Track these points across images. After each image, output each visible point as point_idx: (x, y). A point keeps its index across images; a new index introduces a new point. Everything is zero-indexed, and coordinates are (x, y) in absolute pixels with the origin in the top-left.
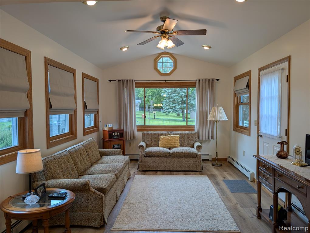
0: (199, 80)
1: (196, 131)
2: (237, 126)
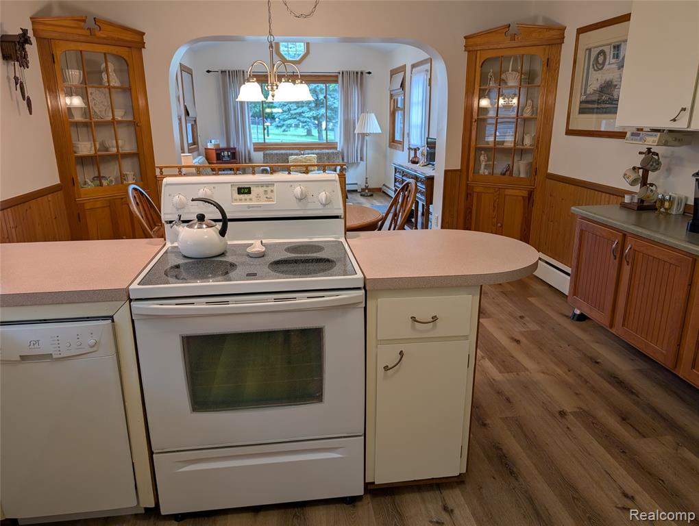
0: (343, 73)
1: (339, 149)
2: (393, 140)
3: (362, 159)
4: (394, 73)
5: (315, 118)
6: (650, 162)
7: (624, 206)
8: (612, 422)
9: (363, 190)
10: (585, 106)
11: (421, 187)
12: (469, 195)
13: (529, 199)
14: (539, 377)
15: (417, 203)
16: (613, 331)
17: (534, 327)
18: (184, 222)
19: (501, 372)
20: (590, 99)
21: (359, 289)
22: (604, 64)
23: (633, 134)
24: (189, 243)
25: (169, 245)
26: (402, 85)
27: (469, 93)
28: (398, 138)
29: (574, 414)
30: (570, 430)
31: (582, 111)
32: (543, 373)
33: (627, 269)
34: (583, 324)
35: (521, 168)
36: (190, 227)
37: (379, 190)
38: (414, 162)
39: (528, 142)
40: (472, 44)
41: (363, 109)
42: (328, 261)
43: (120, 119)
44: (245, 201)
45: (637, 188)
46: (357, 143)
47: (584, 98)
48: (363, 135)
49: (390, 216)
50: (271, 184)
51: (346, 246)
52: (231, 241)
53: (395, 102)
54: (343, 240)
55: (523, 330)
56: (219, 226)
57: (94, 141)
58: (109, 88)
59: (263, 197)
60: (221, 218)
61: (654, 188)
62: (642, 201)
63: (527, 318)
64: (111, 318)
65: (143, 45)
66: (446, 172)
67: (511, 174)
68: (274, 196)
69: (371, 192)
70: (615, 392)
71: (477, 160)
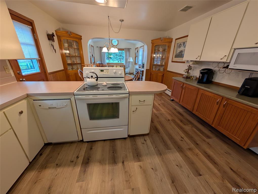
0: (125, 48)
1: (124, 65)
2: (135, 63)
3: (129, 67)
4: (136, 49)
5: (120, 59)
6: (190, 68)
7: (183, 77)
8: (179, 122)
9: (129, 73)
10: (176, 56)
11: (141, 73)
12: (151, 75)
13: (163, 75)
14: (164, 112)
15: (140, 76)
16: (179, 103)
17: (163, 102)
18: (88, 78)
19: (156, 111)
20: (177, 54)
21: (128, 94)
22: (181, 47)
23: (187, 62)
24: (89, 82)
25: (85, 83)
26: (138, 51)
27: (152, 53)
28: (136, 63)
29: (171, 120)
30: (171, 124)
31: (175, 57)
32: (165, 111)
33: (184, 91)
34: (173, 101)
35: (162, 69)
36: (89, 79)
37: (132, 73)
38: (140, 68)
39: (163, 64)
40: (153, 42)
41: (129, 56)
42: (121, 87)
43: (77, 55)
44: (102, 73)
45: (186, 74)
46: (128, 64)
47: (176, 54)
48: (129, 62)
49: (134, 79)
50: (108, 69)
51: (125, 84)
52: (99, 82)
53: (136, 55)
54: (124, 83)
55: (161, 102)
56: (96, 79)
57: (71, 60)
58: (74, 48)
59: (106, 72)
60: (96, 77)
61: (190, 74)
62: (187, 76)
63: (162, 100)
64: (70, 99)
65: (81, 39)
66: (146, 69)
67: (160, 70)
68: (109, 72)
69: (131, 74)
70: (179, 116)
71: (153, 68)
